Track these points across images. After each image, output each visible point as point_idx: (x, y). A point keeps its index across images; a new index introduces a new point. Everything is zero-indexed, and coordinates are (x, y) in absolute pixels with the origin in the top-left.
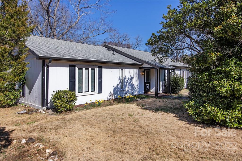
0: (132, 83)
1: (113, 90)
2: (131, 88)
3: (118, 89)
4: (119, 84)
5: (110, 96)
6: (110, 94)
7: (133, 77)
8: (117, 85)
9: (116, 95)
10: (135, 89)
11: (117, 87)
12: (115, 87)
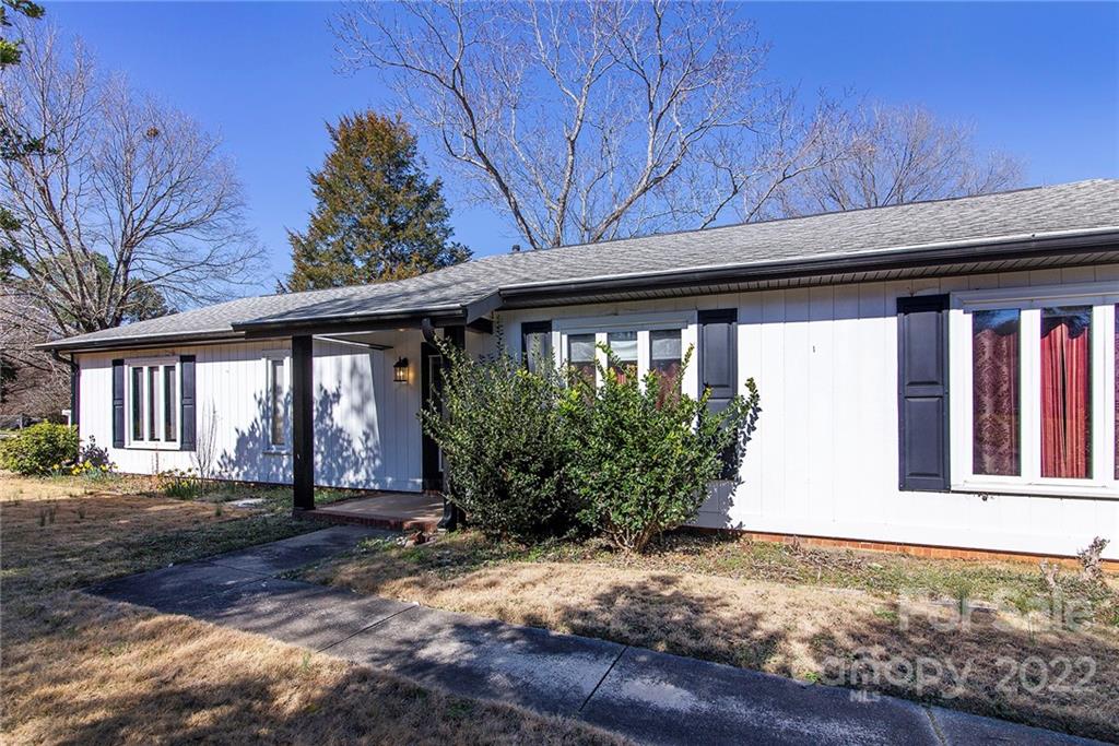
0: (328, 422)
1: (234, 445)
2: (323, 449)
3: (257, 445)
4: (259, 421)
5: (221, 466)
6: (222, 457)
7: (337, 396)
8: (253, 427)
9: (245, 468)
10: (353, 458)
11: (252, 433)
12: (243, 434)
